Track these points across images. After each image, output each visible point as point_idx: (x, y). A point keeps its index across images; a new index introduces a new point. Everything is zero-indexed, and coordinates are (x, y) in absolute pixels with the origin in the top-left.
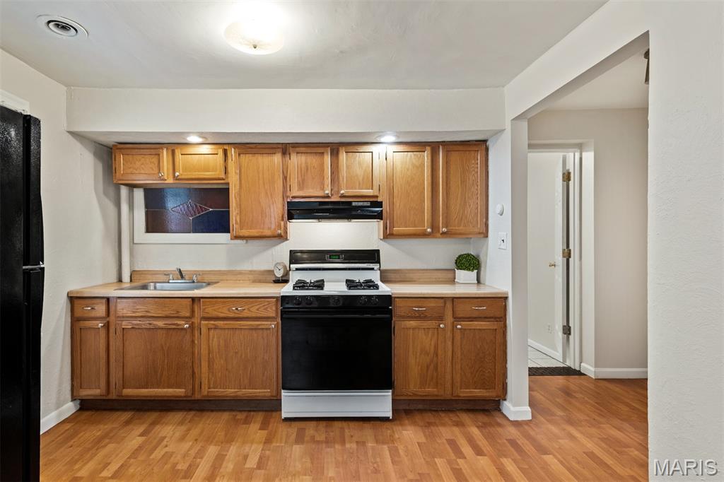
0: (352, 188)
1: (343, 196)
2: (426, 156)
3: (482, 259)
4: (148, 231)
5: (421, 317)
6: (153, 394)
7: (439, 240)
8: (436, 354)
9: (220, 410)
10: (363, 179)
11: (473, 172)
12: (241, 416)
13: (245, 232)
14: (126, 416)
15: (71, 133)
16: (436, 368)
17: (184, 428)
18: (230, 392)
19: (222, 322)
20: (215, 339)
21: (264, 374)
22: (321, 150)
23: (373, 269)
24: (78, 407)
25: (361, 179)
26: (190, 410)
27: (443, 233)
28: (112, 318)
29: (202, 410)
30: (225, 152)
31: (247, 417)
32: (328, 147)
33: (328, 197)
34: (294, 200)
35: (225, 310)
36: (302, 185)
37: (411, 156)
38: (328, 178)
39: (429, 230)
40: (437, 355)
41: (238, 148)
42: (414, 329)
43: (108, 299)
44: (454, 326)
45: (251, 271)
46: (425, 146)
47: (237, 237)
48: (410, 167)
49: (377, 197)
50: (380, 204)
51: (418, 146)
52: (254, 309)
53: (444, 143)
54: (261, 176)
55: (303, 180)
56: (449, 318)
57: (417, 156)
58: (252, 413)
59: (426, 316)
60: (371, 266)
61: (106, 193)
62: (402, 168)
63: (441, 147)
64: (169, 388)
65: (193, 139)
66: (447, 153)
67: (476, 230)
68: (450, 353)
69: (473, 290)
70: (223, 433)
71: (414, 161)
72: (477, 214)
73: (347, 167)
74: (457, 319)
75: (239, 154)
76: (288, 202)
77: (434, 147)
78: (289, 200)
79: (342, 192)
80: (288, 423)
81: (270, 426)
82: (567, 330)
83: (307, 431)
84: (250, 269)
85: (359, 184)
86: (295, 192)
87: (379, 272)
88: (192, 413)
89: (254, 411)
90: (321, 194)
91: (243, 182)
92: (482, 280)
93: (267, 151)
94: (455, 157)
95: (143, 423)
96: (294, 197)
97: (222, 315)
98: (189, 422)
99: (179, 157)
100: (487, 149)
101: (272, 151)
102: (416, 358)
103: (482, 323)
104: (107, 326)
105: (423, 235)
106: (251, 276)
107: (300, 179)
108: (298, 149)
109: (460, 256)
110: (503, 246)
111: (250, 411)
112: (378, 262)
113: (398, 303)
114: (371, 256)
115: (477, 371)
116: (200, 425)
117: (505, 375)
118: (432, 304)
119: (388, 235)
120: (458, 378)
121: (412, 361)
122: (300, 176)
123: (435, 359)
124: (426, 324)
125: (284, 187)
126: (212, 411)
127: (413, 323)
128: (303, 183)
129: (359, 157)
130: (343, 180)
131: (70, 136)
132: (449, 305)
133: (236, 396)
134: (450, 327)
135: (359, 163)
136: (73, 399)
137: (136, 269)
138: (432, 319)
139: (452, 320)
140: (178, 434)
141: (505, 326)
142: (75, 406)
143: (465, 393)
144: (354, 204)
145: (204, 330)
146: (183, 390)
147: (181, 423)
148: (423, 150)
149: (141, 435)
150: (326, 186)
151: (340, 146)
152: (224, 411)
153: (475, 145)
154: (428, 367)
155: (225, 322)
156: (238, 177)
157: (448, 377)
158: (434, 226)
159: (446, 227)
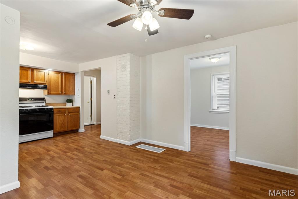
0: (38, 81)
1: (35, 83)
2: (60, 75)
3: (73, 100)
5: (60, 113)
8: (64, 121)
10: (41, 79)
11: (72, 80)
16: (64, 125)
22: (27, 69)
23: (43, 103)
27: (64, 94)
32: (30, 69)
33: (30, 83)
38: (30, 77)
39: (61, 93)
42: (58, 116)
44: (68, 114)
46: (59, 72)
49: (46, 84)
50: (47, 86)
53: (64, 73)
56: (67, 113)
60: (43, 102)
62: (53, 77)
66: (65, 75)
67: (72, 93)
68: (67, 121)
69: (72, 107)
71: (56, 76)
72: (72, 90)
73: (36, 75)
77: (62, 73)
79: (35, 81)
82: (91, 116)
87: (45, 104)
90: (27, 81)
92: (73, 105)
94: (67, 76)
100: (75, 75)
103: (74, 113)
105: (59, 94)
109: (68, 99)
110: (79, 97)
112: (45, 101)
113: (54, 110)
114: (43, 99)
115: (73, 124)
117: (79, 124)
118: (63, 110)
119: (49, 94)
120: (69, 126)
121: (58, 123)
124: (61, 114)
127: (58, 114)
130: (35, 78)
132: (67, 110)
134: (67, 115)
135: (40, 74)
138: (63, 113)
141: (79, 114)
143: (70, 129)
144: (38, 85)
150: (29, 80)
151: (34, 69)
153: (72, 74)
154: (62, 124)
157: (67, 126)
158: (62, 92)
159: (65, 92)
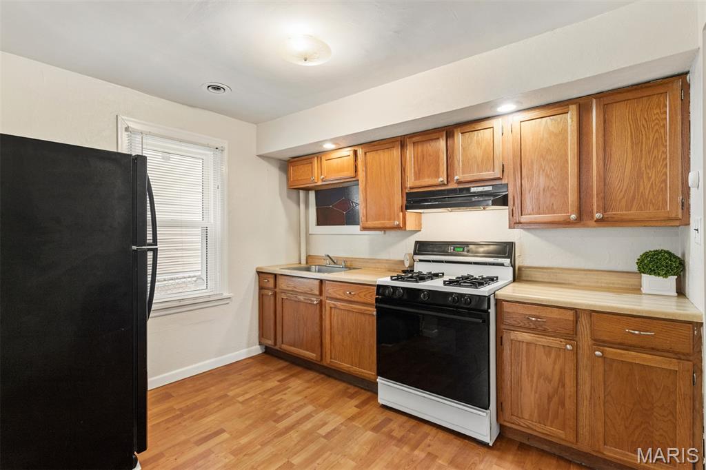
0: (469, 172)
1: (459, 183)
2: (570, 118)
4: (318, 224)
5: (539, 329)
6: (297, 352)
7: (594, 229)
8: (562, 384)
9: (340, 380)
10: (483, 159)
11: (657, 127)
12: (352, 390)
13: (370, 224)
14: (283, 364)
15: (260, 156)
16: (562, 403)
17: (307, 385)
18: (345, 366)
19: (339, 303)
20: (335, 318)
21: (370, 357)
22: (436, 136)
23: (503, 264)
24: (264, 350)
25: (480, 160)
26: (323, 373)
27: (597, 221)
28: (277, 290)
29: (329, 376)
30: (355, 152)
31: (356, 392)
32: (444, 131)
33: (444, 185)
34: (412, 191)
35: (341, 293)
36: (418, 175)
37: (546, 122)
38: (443, 165)
39: (574, 216)
40: (564, 386)
41: (364, 147)
42: (528, 344)
43: (275, 275)
45: (387, 260)
46: (568, 105)
47: (364, 229)
48: (545, 135)
49: (501, 179)
51: (557, 106)
52: (362, 295)
53: (600, 96)
54: (383, 171)
55: (419, 170)
56: (585, 339)
57: (556, 120)
58: (363, 391)
59: (545, 330)
60: (501, 261)
61: (289, 197)
62: (533, 139)
63: (594, 101)
64: (307, 350)
65: (328, 146)
66: (605, 109)
67: (662, 215)
70: (327, 399)
71: (551, 128)
72: (663, 191)
73: (463, 149)
74: (599, 343)
75: (365, 153)
76: (407, 193)
77: (582, 105)
78: (407, 191)
79: (456, 178)
80: (382, 410)
81: (367, 406)
83: (392, 423)
84: (387, 258)
85: (478, 165)
86: (411, 182)
87: (512, 269)
88: (323, 376)
89: (365, 390)
90: (436, 182)
91: (368, 177)
93: (388, 146)
94: (620, 110)
95: (287, 373)
96: (411, 188)
97: (339, 297)
98: (314, 382)
99: (324, 162)
101: (391, 145)
102: (532, 381)
103: (645, 356)
104: (275, 294)
105: (567, 223)
106: (387, 265)
107: (416, 169)
108: (414, 139)
109: (644, 254)
110: (697, 239)
111: (362, 388)
112: (513, 257)
115: (637, 427)
116: (318, 388)
118: (555, 314)
119: (515, 225)
121: (525, 384)
122: (416, 166)
123: (561, 390)
124: (547, 340)
125: (402, 178)
126: (336, 379)
127: (526, 336)
128: (419, 173)
129: (478, 136)
130: (459, 165)
131: (259, 159)
133: (349, 371)
134: (586, 352)
135: (478, 143)
136: (260, 344)
137: (311, 254)
138: (556, 335)
139: (590, 342)
140: (299, 388)
142: (261, 349)
143: (611, 452)
144: (473, 190)
145: (328, 308)
146: (315, 355)
147: (308, 381)
148: (566, 110)
149: (278, 381)
150: (441, 173)
151: (455, 128)
152: (344, 381)
153: (661, 84)
154: (550, 398)
155: (342, 304)
156: (364, 174)
158: (583, 211)
159: (604, 212)
